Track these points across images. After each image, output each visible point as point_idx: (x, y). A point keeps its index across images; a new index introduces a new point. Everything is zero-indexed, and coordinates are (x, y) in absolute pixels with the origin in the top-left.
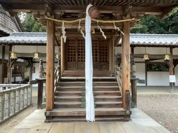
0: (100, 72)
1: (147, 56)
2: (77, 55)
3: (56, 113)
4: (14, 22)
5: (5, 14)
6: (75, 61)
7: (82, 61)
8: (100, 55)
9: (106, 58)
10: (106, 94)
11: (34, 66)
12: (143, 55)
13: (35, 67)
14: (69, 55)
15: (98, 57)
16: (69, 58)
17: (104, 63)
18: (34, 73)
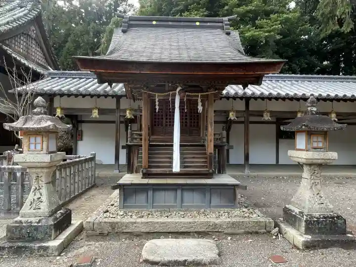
0: (190, 138)
1: (269, 114)
2: (164, 119)
3: (151, 171)
4: (41, 48)
5: (28, 35)
6: (162, 125)
7: (170, 125)
8: (191, 119)
9: (198, 122)
10: (194, 158)
11: (80, 129)
12: (263, 112)
13: (82, 131)
14: (155, 118)
15: (188, 121)
16: (155, 122)
17: (194, 128)
18: (82, 140)
